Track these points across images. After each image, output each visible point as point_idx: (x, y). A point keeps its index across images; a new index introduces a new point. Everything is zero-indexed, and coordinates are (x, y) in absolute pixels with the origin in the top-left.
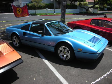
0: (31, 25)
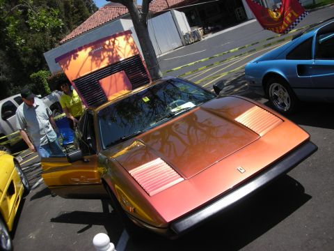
0: (316, 39)
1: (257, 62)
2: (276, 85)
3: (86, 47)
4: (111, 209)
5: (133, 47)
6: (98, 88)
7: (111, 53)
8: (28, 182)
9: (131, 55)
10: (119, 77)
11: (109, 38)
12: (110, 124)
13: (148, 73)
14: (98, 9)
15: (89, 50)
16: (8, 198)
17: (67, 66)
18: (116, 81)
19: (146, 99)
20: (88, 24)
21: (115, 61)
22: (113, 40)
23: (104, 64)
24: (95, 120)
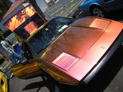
1: (85, 2)
2: (95, 9)
3: (14, 16)
4: (46, 78)
5: (33, 11)
6: (25, 31)
7: (25, 16)
8: (7, 76)
9: (33, 14)
10: (31, 24)
11: (22, 10)
12: (34, 44)
13: (43, 19)
14: (13, 3)
15: (16, 16)
16: (2, 86)
17: (9, 26)
18: (31, 26)
19: (47, 29)
20: (11, 10)
21: (28, 18)
22: (24, 10)
23: (24, 21)
24: (28, 44)
